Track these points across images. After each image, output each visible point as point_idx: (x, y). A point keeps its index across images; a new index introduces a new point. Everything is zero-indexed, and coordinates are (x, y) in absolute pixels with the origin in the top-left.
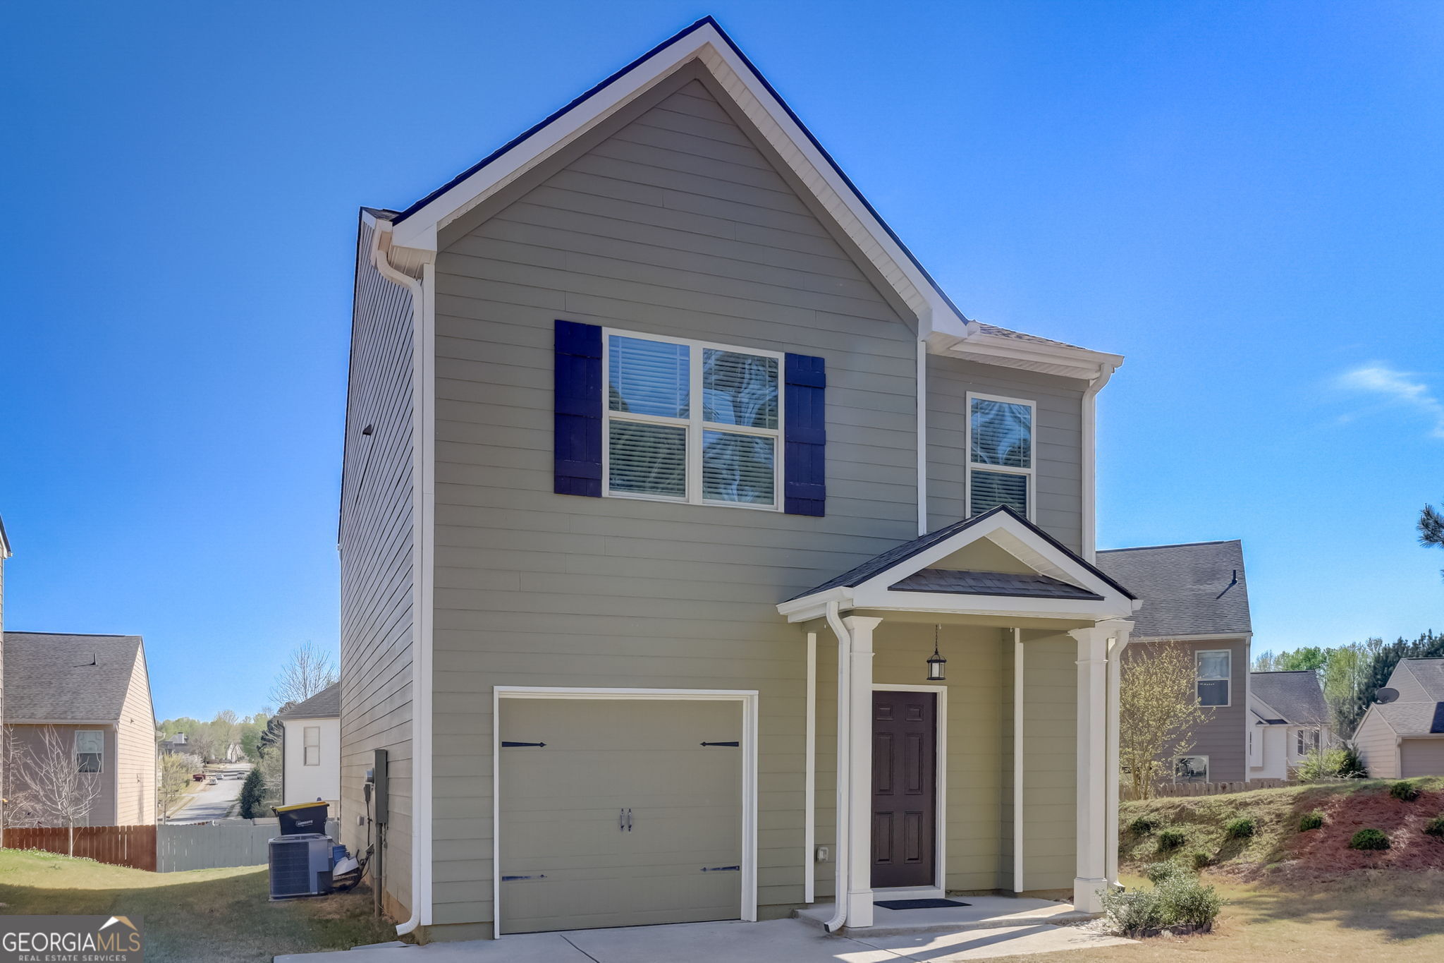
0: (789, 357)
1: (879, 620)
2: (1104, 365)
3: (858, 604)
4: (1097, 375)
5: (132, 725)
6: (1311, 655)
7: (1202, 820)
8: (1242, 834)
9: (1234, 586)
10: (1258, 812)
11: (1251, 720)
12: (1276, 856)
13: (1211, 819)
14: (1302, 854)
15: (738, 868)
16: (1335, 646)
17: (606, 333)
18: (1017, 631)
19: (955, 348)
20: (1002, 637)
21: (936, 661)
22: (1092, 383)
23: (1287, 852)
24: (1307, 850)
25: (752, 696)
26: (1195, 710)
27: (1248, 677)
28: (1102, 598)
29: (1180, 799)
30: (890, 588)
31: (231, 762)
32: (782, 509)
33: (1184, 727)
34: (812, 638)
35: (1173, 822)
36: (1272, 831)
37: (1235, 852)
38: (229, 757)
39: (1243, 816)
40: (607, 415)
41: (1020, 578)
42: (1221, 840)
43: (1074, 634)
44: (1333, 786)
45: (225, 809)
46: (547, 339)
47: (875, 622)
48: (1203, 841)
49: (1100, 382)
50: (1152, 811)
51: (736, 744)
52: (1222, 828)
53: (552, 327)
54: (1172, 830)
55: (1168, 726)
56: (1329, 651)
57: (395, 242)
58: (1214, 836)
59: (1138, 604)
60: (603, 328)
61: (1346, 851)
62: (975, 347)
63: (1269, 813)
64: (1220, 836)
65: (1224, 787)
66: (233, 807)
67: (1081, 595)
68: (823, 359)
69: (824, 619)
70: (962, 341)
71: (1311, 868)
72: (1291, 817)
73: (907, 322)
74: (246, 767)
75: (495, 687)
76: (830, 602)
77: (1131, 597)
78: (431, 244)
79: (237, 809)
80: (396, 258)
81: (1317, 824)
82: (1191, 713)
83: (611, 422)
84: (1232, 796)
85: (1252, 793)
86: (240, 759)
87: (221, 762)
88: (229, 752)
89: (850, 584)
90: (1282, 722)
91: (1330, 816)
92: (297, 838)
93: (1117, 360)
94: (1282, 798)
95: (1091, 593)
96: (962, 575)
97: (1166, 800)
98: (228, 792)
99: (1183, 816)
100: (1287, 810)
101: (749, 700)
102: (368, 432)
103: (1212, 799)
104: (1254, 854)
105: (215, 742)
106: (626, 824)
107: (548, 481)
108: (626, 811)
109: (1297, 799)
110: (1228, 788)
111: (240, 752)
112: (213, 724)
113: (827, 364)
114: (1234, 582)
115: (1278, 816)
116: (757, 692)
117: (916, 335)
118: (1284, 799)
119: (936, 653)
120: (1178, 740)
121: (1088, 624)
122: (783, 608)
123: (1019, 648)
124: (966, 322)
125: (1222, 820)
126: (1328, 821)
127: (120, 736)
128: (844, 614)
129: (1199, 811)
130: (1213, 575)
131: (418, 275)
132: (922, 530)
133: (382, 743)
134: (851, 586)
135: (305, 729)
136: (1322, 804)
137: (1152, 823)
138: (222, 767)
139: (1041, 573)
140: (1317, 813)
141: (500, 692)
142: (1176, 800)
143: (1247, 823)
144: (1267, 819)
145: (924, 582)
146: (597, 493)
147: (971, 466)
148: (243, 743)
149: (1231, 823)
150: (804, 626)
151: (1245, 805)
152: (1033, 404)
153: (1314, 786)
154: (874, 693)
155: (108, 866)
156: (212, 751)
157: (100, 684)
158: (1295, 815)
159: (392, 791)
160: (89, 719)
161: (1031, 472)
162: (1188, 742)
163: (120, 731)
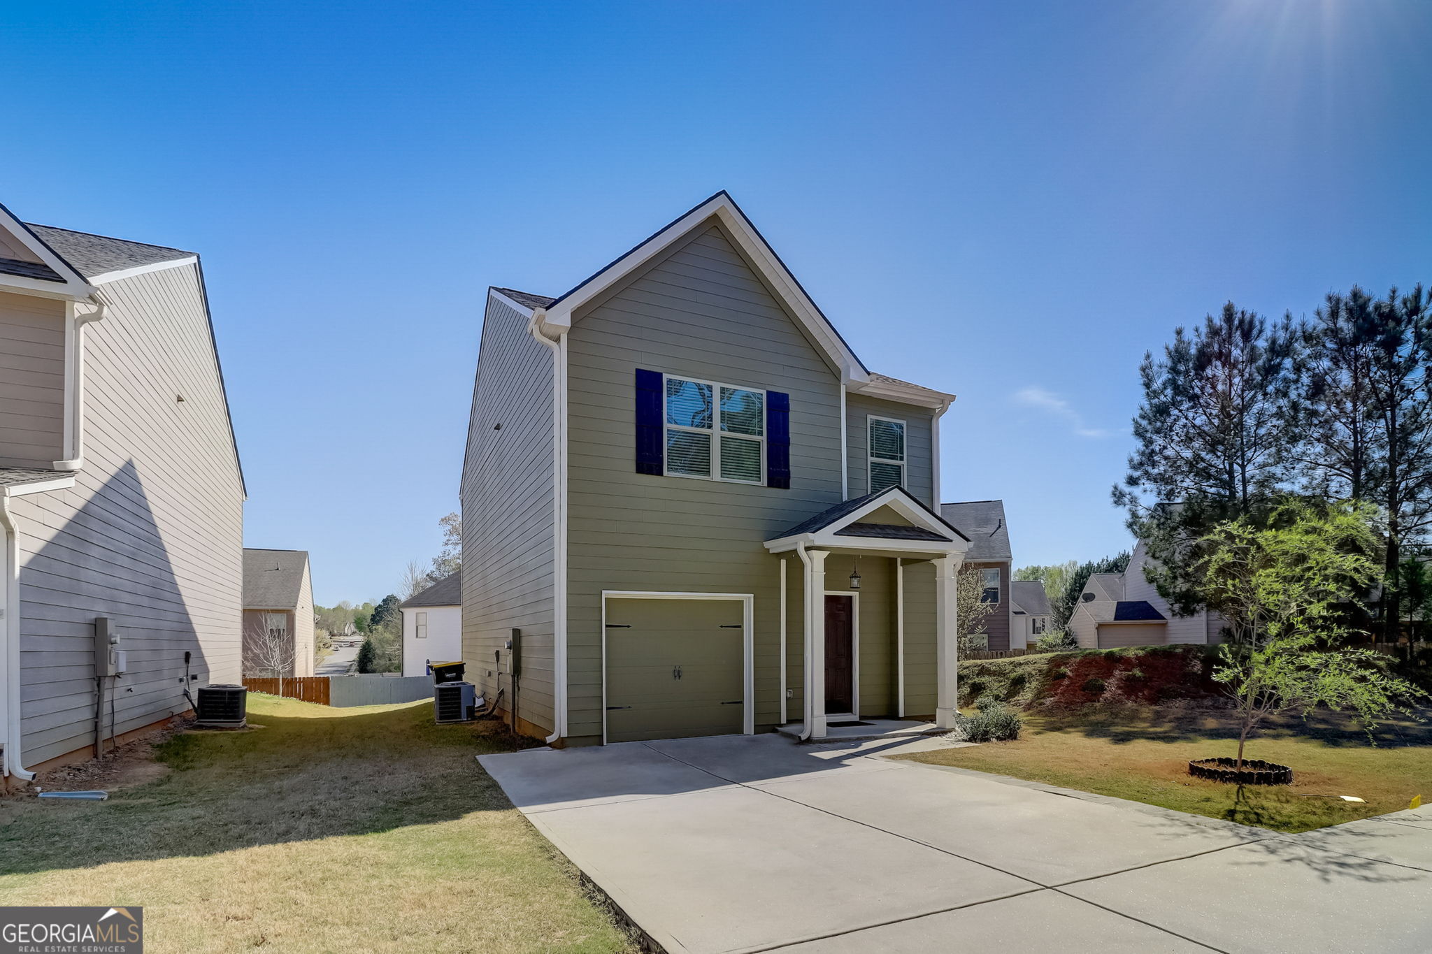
0: (769, 393)
1: (828, 553)
2: (946, 400)
3: (817, 543)
4: (941, 406)
5: (302, 610)
6: (1035, 571)
7: (994, 674)
8: (1018, 683)
9: (1000, 529)
10: (1028, 669)
11: (1011, 613)
12: (1039, 695)
13: (1000, 673)
14: (1056, 694)
15: (742, 702)
16: (1050, 565)
17: (665, 377)
18: (899, 560)
19: (863, 389)
20: (888, 563)
21: (855, 577)
22: (937, 411)
23: (1047, 693)
24: (1059, 691)
25: (749, 598)
26: (987, 606)
27: (1010, 583)
28: (951, 541)
29: (981, 661)
30: (835, 534)
31: (347, 635)
32: (766, 485)
33: (981, 616)
34: (783, 562)
35: (978, 675)
36: (1037, 680)
37: (1017, 693)
38: (346, 632)
39: (1020, 671)
40: (666, 426)
41: (906, 528)
42: (1008, 685)
43: (934, 561)
44: (1070, 653)
45: (345, 667)
46: (631, 380)
47: (826, 554)
48: (997, 686)
49: (943, 410)
50: (964, 669)
51: (739, 627)
52: (1007, 679)
53: (634, 373)
54: (977, 680)
55: (971, 617)
56: (1046, 568)
57: (547, 320)
58: (1003, 684)
59: (971, 544)
60: (664, 374)
61: (1082, 692)
62: (874, 389)
63: (1034, 669)
64: (1007, 683)
65: (1001, 654)
66: (351, 665)
67: (939, 539)
68: (788, 395)
69: (795, 551)
70: (867, 385)
71: (1062, 702)
72: (1048, 672)
73: (834, 374)
74: (360, 638)
75: (603, 591)
76: (799, 542)
77: (967, 540)
78: (566, 322)
79: (354, 668)
80: (544, 331)
81: (1064, 676)
82: (984, 608)
83: (668, 430)
84: (1012, 659)
85: (1023, 657)
86: (353, 633)
87: (340, 635)
88: (346, 629)
89: (813, 531)
90: (1023, 613)
91: (1070, 671)
92: (453, 684)
93: (953, 398)
94: (1040, 660)
95: (945, 538)
96: (873, 526)
97: (972, 662)
98: (350, 655)
99: (983, 671)
100: (1045, 667)
101: (748, 599)
102: (498, 428)
103: (1000, 661)
104: (1027, 695)
105: (337, 622)
106: (678, 674)
107: (632, 466)
108: (677, 668)
109: (1051, 661)
110: (1004, 655)
111: (353, 629)
112: (334, 609)
113: (790, 398)
114: (1000, 526)
115: (1040, 671)
116: (753, 595)
117: (840, 381)
118: (1043, 661)
119: (855, 572)
120: (976, 625)
121: (942, 556)
122: (767, 545)
123: (900, 569)
124: (869, 373)
125: (1007, 673)
126: (1069, 673)
127: (297, 618)
128: (807, 549)
129: (993, 668)
130: (986, 521)
131: (557, 340)
132: (845, 498)
133: (516, 625)
134: (813, 532)
135: (417, 614)
136: (1065, 664)
137: (965, 676)
138: (342, 638)
139: (916, 526)
140: (1063, 669)
141: (606, 594)
142: (979, 662)
143: (1022, 675)
144: (1034, 673)
145: (853, 530)
146: (660, 473)
147: (870, 459)
148: (356, 622)
149: (1013, 675)
150: (779, 555)
151: (1020, 664)
152: (904, 423)
153: (1059, 653)
154: (826, 596)
155: (306, 703)
156: (335, 627)
157: (282, 583)
158: (1050, 670)
159: (524, 654)
160: (277, 606)
161: (905, 462)
162: (983, 627)
163: (297, 614)
